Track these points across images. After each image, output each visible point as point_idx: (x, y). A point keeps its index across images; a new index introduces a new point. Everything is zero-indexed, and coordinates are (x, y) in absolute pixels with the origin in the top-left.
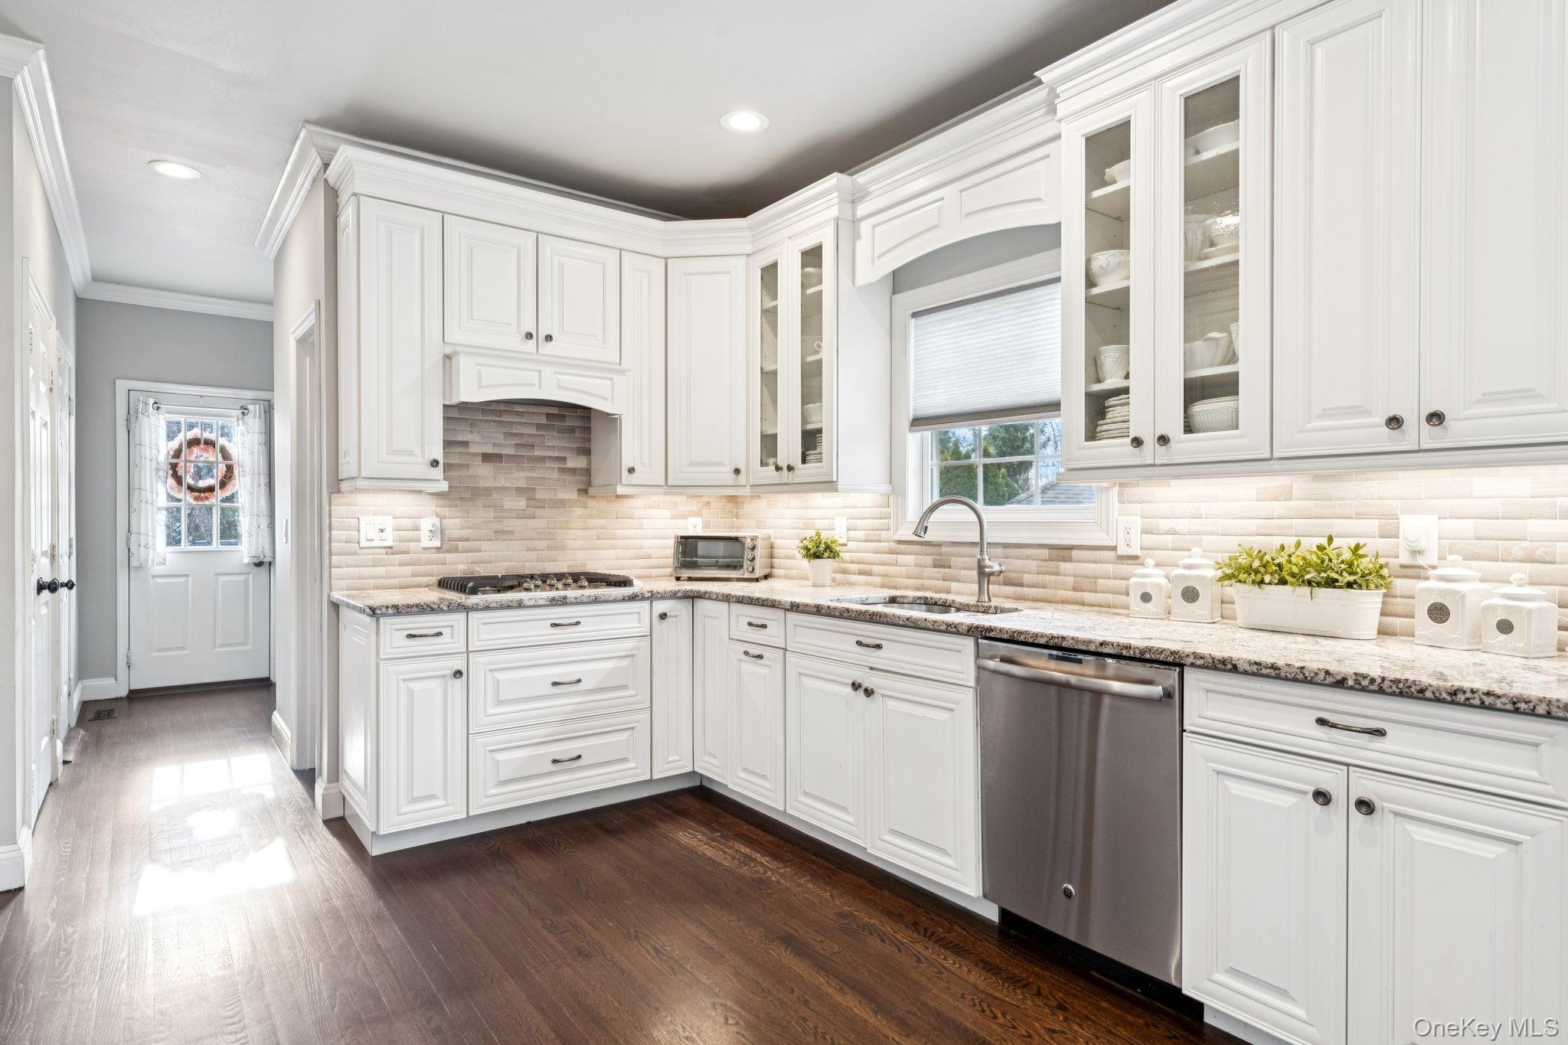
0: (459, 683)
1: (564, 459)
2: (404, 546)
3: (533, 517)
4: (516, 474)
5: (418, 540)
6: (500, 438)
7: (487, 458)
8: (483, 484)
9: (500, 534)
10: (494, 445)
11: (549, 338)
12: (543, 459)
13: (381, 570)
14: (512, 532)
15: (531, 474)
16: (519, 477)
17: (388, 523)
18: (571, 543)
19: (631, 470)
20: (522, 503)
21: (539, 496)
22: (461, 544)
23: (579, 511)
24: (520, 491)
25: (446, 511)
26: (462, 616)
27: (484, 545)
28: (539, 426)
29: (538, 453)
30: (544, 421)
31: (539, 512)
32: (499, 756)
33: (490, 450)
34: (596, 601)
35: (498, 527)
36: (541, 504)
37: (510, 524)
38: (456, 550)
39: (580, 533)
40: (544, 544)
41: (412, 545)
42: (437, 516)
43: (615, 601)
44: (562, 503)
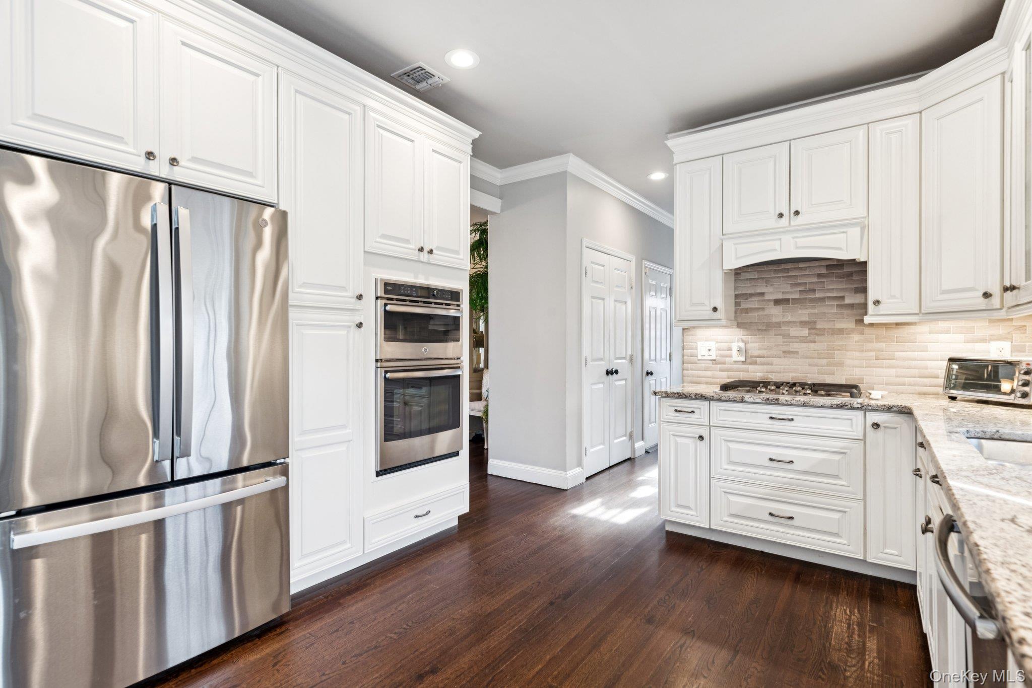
0: (704, 445)
1: (843, 298)
2: (722, 359)
3: (814, 342)
4: (800, 312)
5: (731, 356)
6: (788, 288)
7: (777, 302)
8: (774, 320)
9: (787, 354)
10: (783, 293)
11: (797, 213)
12: (822, 299)
13: (709, 373)
14: (797, 353)
15: (812, 311)
16: (803, 314)
17: (713, 345)
18: (848, 362)
19: (877, 303)
20: (805, 332)
21: (818, 326)
22: (759, 360)
23: (856, 337)
24: (803, 323)
25: (749, 338)
26: (706, 403)
27: (775, 361)
28: (819, 276)
29: (818, 295)
30: (824, 271)
31: (818, 338)
32: (732, 498)
33: (780, 296)
34: (804, 405)
35: (786, 348)
36: (822, 332)
37: (794, 347)
38: (755, 363)
39: (858, 354)
40: (825, 361)
41: (727, 359)
42: (743, 341)
44: (841, 331)
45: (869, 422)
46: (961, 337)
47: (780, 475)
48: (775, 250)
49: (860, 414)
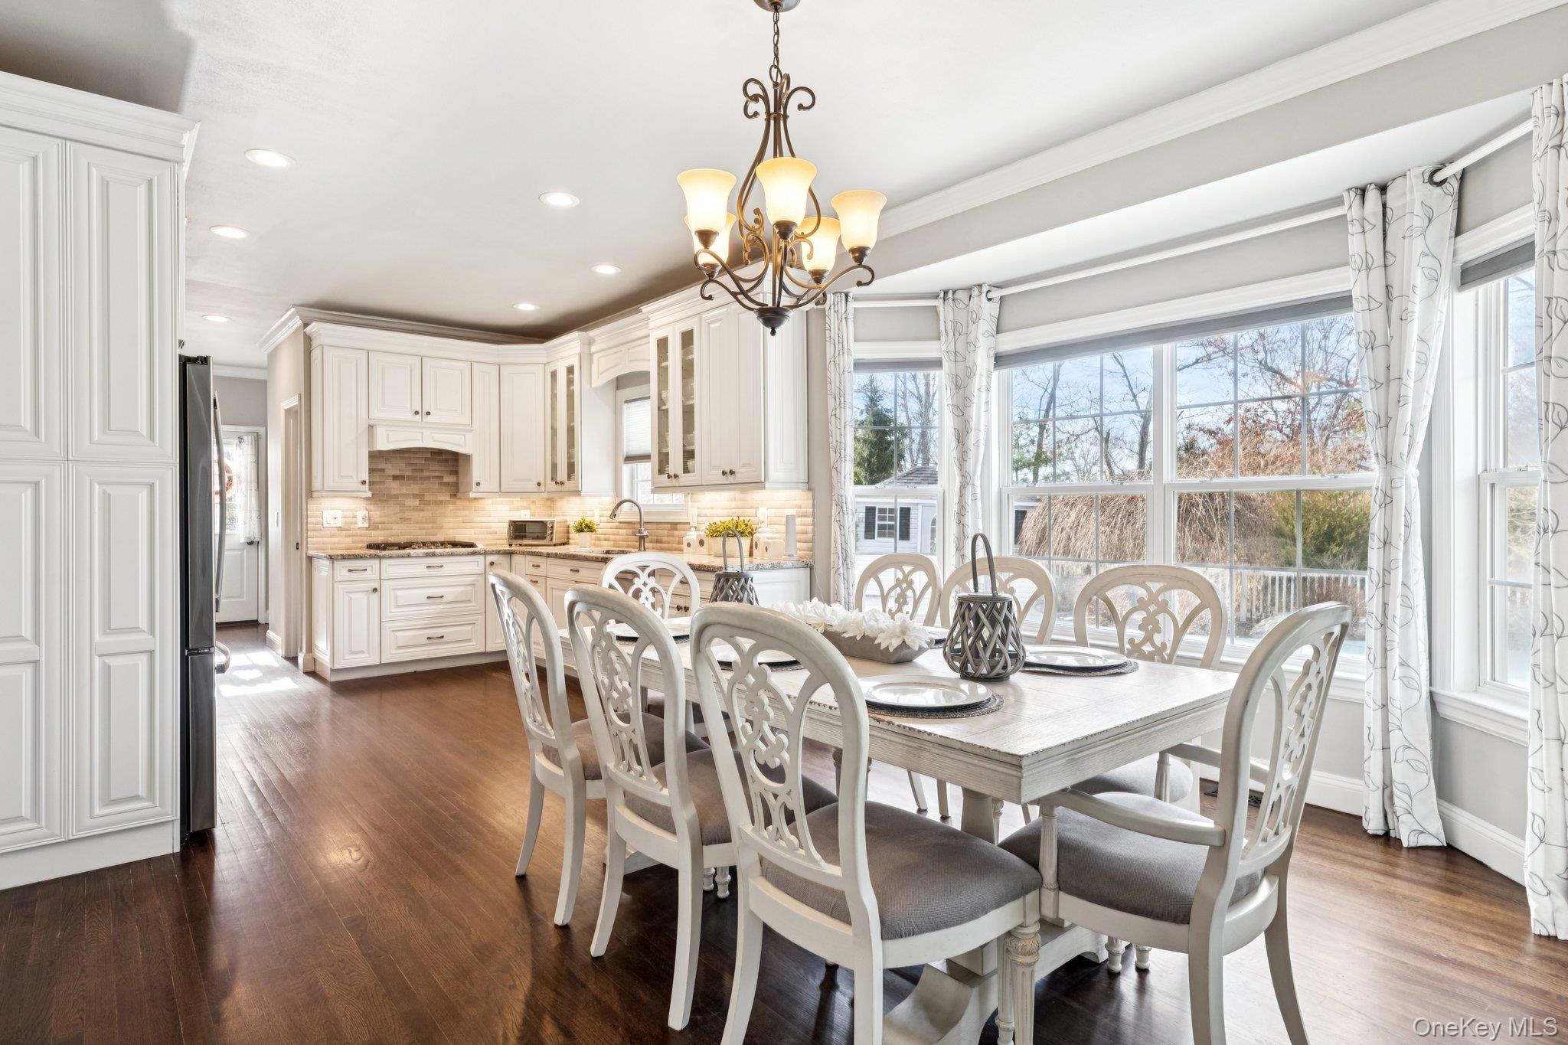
0: (376, 595)
1: (442, 477)
2: (347, 526)
3: (423, 511)
4: (412, 486)
5: (356, 524)
6: (403, 466)
7: (395, 477)
8: (394, 492)
9: (403, 520)
10: (400, 470)
11: (428, 413)
12: (429, 478)
13: (335, 540)
14: (410, 519)
15: (422, 486)
16: (415, 488)
17: (339, 514)
18: (446, 525)
19: (478, 484)
20: (416, 502)
21: (426, 498)
22: (380, 525)
23: (451, 507)
24: (415, 496)
25: (372, 507)
26: (377, 562)
27: (394, 526)
28: (426, 459)
29: (426, 474)
30: (429, 456)
31: (426, 507)
32: (399, 634)
33: (397, 473)
34: (452, 555)
35: (401, 515)
36: (428, 503)
37: (409, 514)
38: (377, 529)
39: (451, 519)
40: (430, 525)
41: (352, 526)
42: (367, 510)
43: (463, 555)
44: (441, 502)
45: (488, 562)
46: (507, 507)
47: (436, 608)
48: (418, 440)
49: (482, 557)
